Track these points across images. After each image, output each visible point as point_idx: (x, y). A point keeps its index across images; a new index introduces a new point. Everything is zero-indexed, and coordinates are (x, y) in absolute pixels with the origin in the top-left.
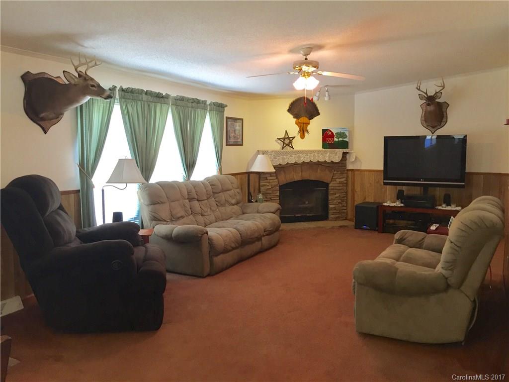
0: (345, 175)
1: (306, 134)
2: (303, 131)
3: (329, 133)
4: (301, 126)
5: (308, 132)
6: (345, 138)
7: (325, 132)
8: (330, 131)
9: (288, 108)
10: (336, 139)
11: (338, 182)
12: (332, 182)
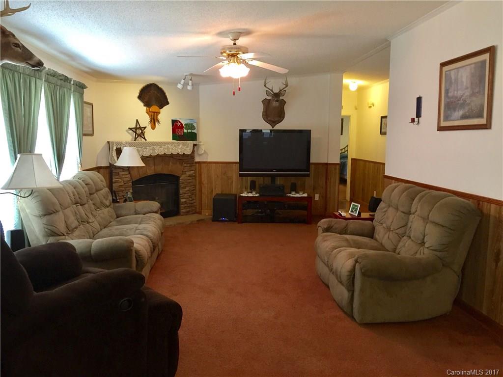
0: (193, 168)
1: (157, 124)
2: (154, 121)
3: (179, 124)
4: (152, 116)
5: (159, 122)
6: (193, 130)
7: (174, 122)
8: (180, 122)
9: (138, 95)
10: (185, 131)
11: (188, 175)
12: (183, 176)
